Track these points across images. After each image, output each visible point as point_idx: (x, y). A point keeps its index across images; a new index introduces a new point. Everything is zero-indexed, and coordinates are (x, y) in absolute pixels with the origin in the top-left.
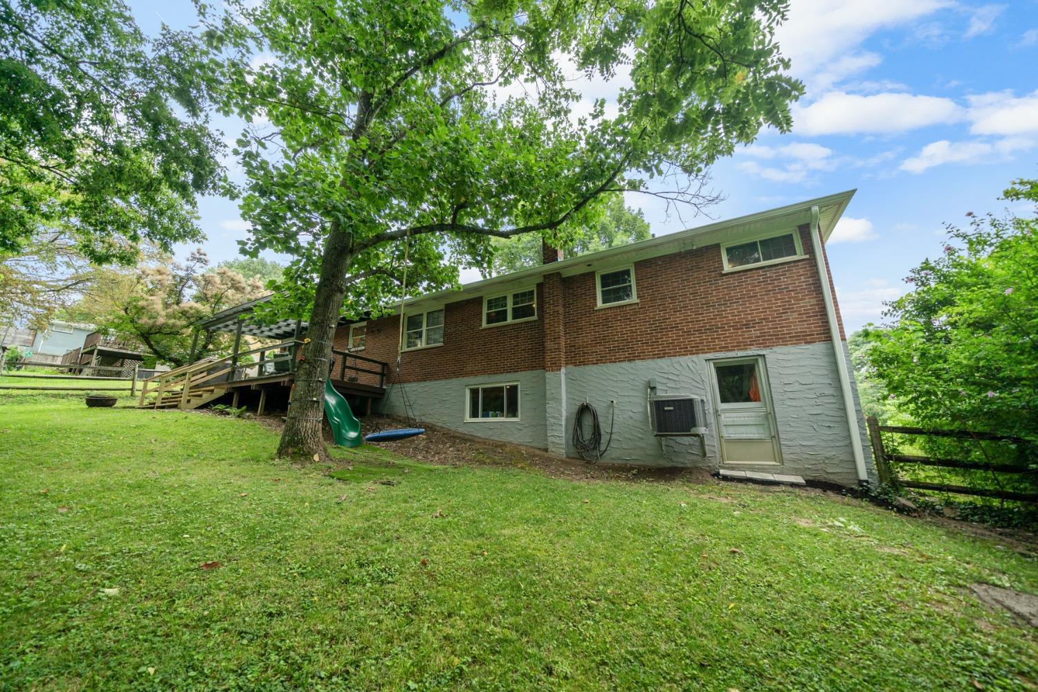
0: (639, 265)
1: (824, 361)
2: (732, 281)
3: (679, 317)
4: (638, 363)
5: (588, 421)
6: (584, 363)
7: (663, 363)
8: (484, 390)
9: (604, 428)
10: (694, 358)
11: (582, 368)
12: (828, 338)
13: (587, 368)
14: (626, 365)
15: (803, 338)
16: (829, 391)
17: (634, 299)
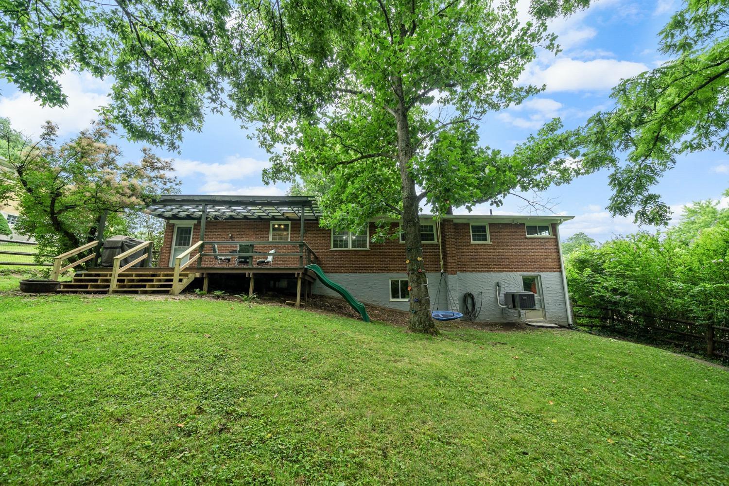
0: (491, 225)
1: (558, 279)
2: (529, 242)
3: (509, 254)
4: (492, 273)
5: (469, 301)
6: (465, 271)
7: (503, 274)
8: (402, 281)
9: (478, 305)
10: (515, 273)
11: (464, 274)
12: (561, 271)
13: (467, 274)
14: (486, 274)
15: (552, 270)
16: (560, 291)
17: (489, 242)
